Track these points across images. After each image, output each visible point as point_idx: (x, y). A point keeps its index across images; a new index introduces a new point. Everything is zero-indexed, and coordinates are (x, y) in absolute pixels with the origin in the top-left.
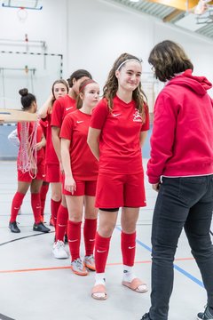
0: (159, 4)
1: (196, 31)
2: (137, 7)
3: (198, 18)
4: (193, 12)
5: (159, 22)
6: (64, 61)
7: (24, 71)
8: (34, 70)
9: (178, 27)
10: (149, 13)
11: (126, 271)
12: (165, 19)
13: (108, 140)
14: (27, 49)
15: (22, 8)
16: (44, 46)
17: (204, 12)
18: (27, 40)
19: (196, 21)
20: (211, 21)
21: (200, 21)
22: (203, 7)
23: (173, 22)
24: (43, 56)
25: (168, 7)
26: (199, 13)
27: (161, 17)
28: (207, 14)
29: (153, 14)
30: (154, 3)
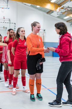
0: (46, 8)
1: (57, 17)
2: (39, 9)
3: (57, 13)
4: (56, 11)
5: (46, 14)
6: (16, 25)
7: (3, 28)
8: (6, 28)
9: (52, 15)
10: (42, 11)
11: (24, 88)
12: (48, 13)
13: (17, 50)
14: (4, 21)
15: (3, 8)
16: (10, 20)
17: (59, 11)
18: (4, 18)
19: (57, 14)
20: (61, 14)
21: (58, 14)
22: (59, 10)
23: (50, 14)
24: (9, 24)
25: (48, 9)
26: (58, 11)
27: (46, 12)
28: (60, 12)
29: (44, 11)
30: (44, 8)
